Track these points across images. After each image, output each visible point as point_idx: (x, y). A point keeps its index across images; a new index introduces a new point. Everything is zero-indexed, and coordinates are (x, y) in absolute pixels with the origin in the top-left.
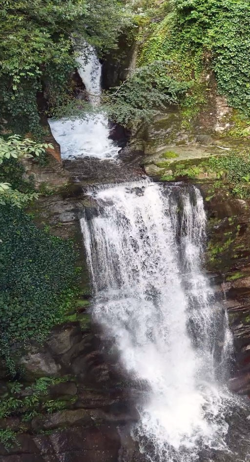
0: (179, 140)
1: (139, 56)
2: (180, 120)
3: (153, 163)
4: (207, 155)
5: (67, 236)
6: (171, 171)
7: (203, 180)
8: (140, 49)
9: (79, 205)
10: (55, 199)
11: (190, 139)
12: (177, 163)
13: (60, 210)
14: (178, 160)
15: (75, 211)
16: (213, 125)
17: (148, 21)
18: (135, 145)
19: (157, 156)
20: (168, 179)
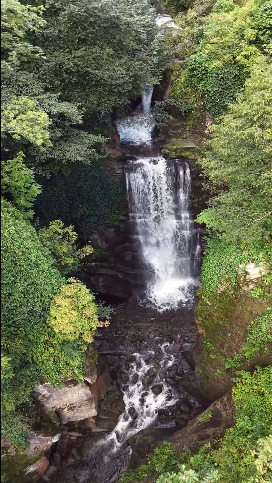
0: (184, 137)
1: (171, 88)
2: (186, 126)
3: (166, 148)
4: (194, 146)
5: (117, 180)
6: (174, 153)
7: (192, 159)
8: (172, 84)
9: (126, 166)
10: (114, 161)
11: (190, 136)
12: (178, 149)
13: (116, 167)
14: (179, 147)
15: (123, 168)
16: (204, 130)
17: (179, 68)
18: (161, 137)
19: (169, 145)
20: (173, 157)
